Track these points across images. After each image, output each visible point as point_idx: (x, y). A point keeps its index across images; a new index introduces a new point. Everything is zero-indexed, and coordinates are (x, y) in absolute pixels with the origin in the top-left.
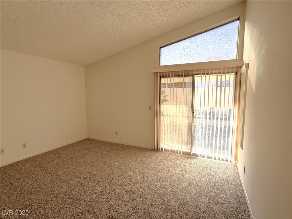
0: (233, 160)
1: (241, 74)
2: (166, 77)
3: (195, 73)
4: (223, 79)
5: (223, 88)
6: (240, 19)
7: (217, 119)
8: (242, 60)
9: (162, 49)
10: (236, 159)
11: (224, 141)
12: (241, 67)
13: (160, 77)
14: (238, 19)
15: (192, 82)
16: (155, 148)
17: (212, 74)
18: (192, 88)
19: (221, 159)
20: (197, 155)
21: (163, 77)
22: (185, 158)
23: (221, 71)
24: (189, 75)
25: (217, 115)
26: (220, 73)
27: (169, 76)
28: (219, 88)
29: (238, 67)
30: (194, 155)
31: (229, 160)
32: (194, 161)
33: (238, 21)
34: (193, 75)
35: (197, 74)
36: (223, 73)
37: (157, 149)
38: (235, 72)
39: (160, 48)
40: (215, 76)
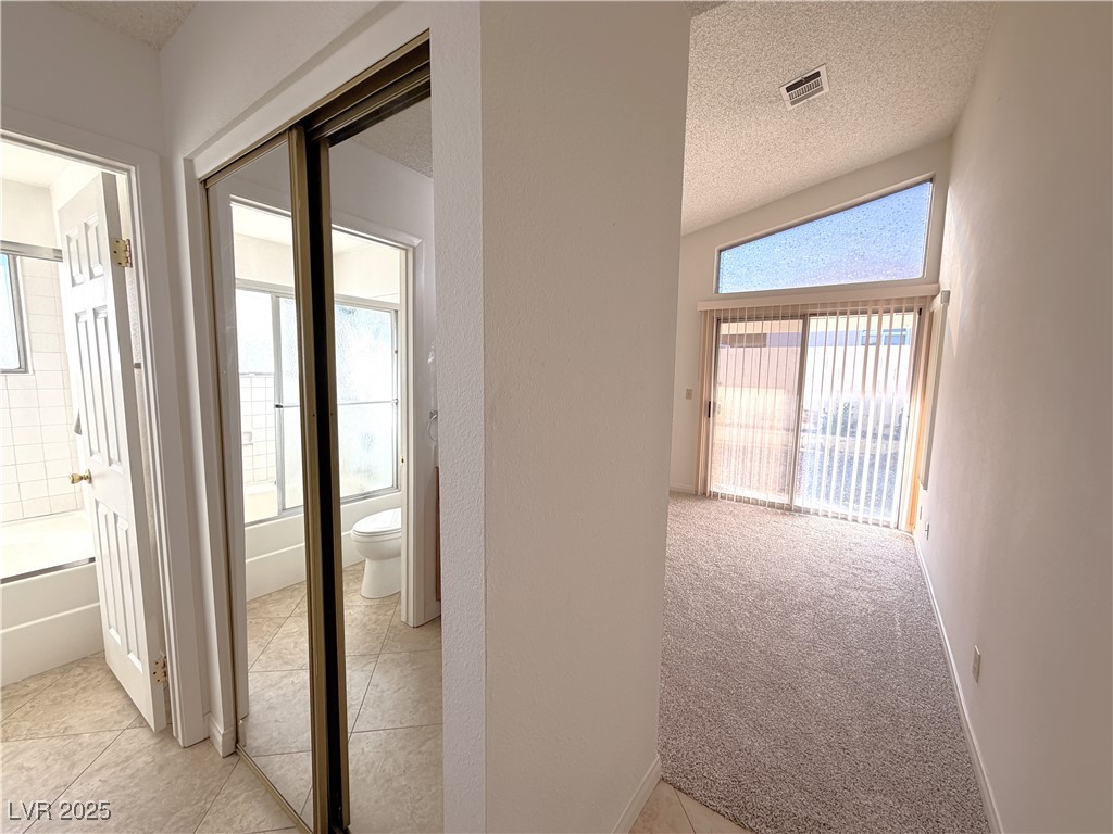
0: (903, 526)
1: (932, 314)
2: (734, 320)
3: (810, 311)
4: (886, 325)
5: (883, 349)
6: (937, 180)
7: (864, 435)
8: (937, 281)
9: (725, 255)
10: (911, 523)
11: (881, 480)
12: (934, 297)
13: (719, 320)
14: (931, 180)
15: (800, 331)
16: (696, 492)
17: (854, 313)
18: (799, 348)
19: (870, 522)
20: (807, 512)
21: (726, 320)
22: (776, 514)
23: (881, 308)
24: (793, 317)
25: (865, 425)
26: (876, 312)
27: (742, 320)
28: (872, 349)
29: (926, 297)
30: (799, 510)
31: (893, 525)
32: (799, 521)
33: (930, 185)
34: (805, 317)
35: (815, 315)
36: (885, 312)
37: (702, 494)
38: (916, 310)
39: (720, 251)
40: (863, 319)
